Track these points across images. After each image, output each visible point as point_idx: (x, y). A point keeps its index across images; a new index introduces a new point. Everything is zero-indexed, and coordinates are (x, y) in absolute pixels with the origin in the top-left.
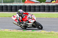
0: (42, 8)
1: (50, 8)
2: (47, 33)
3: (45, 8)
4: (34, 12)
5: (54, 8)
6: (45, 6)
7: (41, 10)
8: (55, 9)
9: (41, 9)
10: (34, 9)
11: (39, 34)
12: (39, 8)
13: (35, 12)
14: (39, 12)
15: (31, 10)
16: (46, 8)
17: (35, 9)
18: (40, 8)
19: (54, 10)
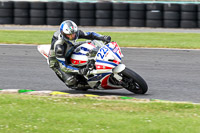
0: (52, 11)
1: (82, 13)
2: (71, 101)
3: (62, 12)
4: (26, 26)
5: (94, 14)
6: (65, 7)
7: (49, 19)
8: (97, 16)
9: (48, 15)
10: (24, 14)
11: (43, 103)
12: (42, 11)
13: (31, 26)
14: (44, 27)
15: (16, 19)
16: (65, 11)
17: (29, 13)
18: (45, 13)
19: (95, 18)
